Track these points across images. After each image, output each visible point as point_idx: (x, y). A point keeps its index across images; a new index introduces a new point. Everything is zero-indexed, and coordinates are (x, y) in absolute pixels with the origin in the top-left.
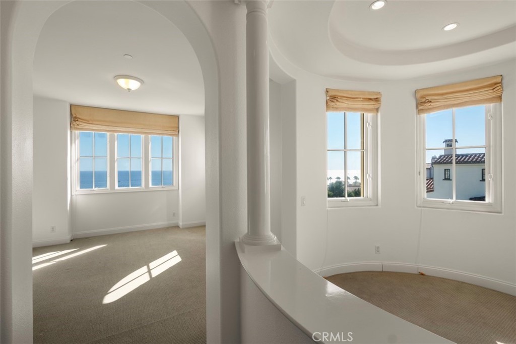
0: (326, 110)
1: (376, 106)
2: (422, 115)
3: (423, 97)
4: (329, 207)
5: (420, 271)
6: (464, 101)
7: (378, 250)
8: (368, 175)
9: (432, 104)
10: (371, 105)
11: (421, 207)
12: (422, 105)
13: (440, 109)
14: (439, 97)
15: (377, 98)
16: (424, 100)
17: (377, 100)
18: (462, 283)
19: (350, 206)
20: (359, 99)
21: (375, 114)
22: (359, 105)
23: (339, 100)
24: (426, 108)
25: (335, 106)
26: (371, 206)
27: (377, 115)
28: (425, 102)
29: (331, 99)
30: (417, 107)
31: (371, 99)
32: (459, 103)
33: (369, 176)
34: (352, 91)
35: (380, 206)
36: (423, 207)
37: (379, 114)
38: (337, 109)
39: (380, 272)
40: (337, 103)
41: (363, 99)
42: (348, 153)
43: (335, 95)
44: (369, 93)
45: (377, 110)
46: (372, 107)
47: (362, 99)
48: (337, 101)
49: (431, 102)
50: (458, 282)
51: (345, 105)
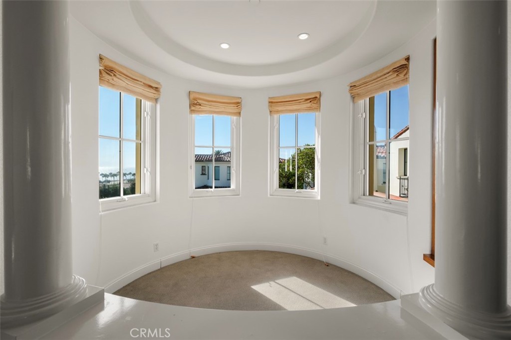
0: (99, 82)
1: (156, 96)
2: (194, 116)
3: (195, 99)
4: (102, 211)
5: (191, 255)
6: (221, 110)
7: (156, 247)
8: (145, 169)
9: (202, 107)
10: (150, 93)
11: (192, 197)
12: (194, 107)
13: (207, 114)
14: (207, 103)
15: (157, 88)
16: (196, 102)
17: (157, 89)
18: (220, 253)
19: (127, 206)
20: (140, 83)
21: (154, 104)
22: (140, 89)
23: (118, 76)
24: (197, 110)
25: (111, 81)
26: (149, 202)
27: (156, 105)
28: (196, 104)
29: (105, 70)
30: (190, 107)
31: (151, 87)
32: (218, 112)
33: (147, 170)
34: (132, 70)
35: (158, 201)
36: (194, 197)
37: (158, 106)
38: (113, 85)
39: (159, 270)
40: (115, 79)
41: (144, 83)
42: (124, 143)
43: (112, 68)
44: (150, 80)
45: (156, 100)
46: (151, 95)
47: (142, 84)
48: (114, 75)
49: (200, 105)
50: (217, 253)
51: (124, 84)
